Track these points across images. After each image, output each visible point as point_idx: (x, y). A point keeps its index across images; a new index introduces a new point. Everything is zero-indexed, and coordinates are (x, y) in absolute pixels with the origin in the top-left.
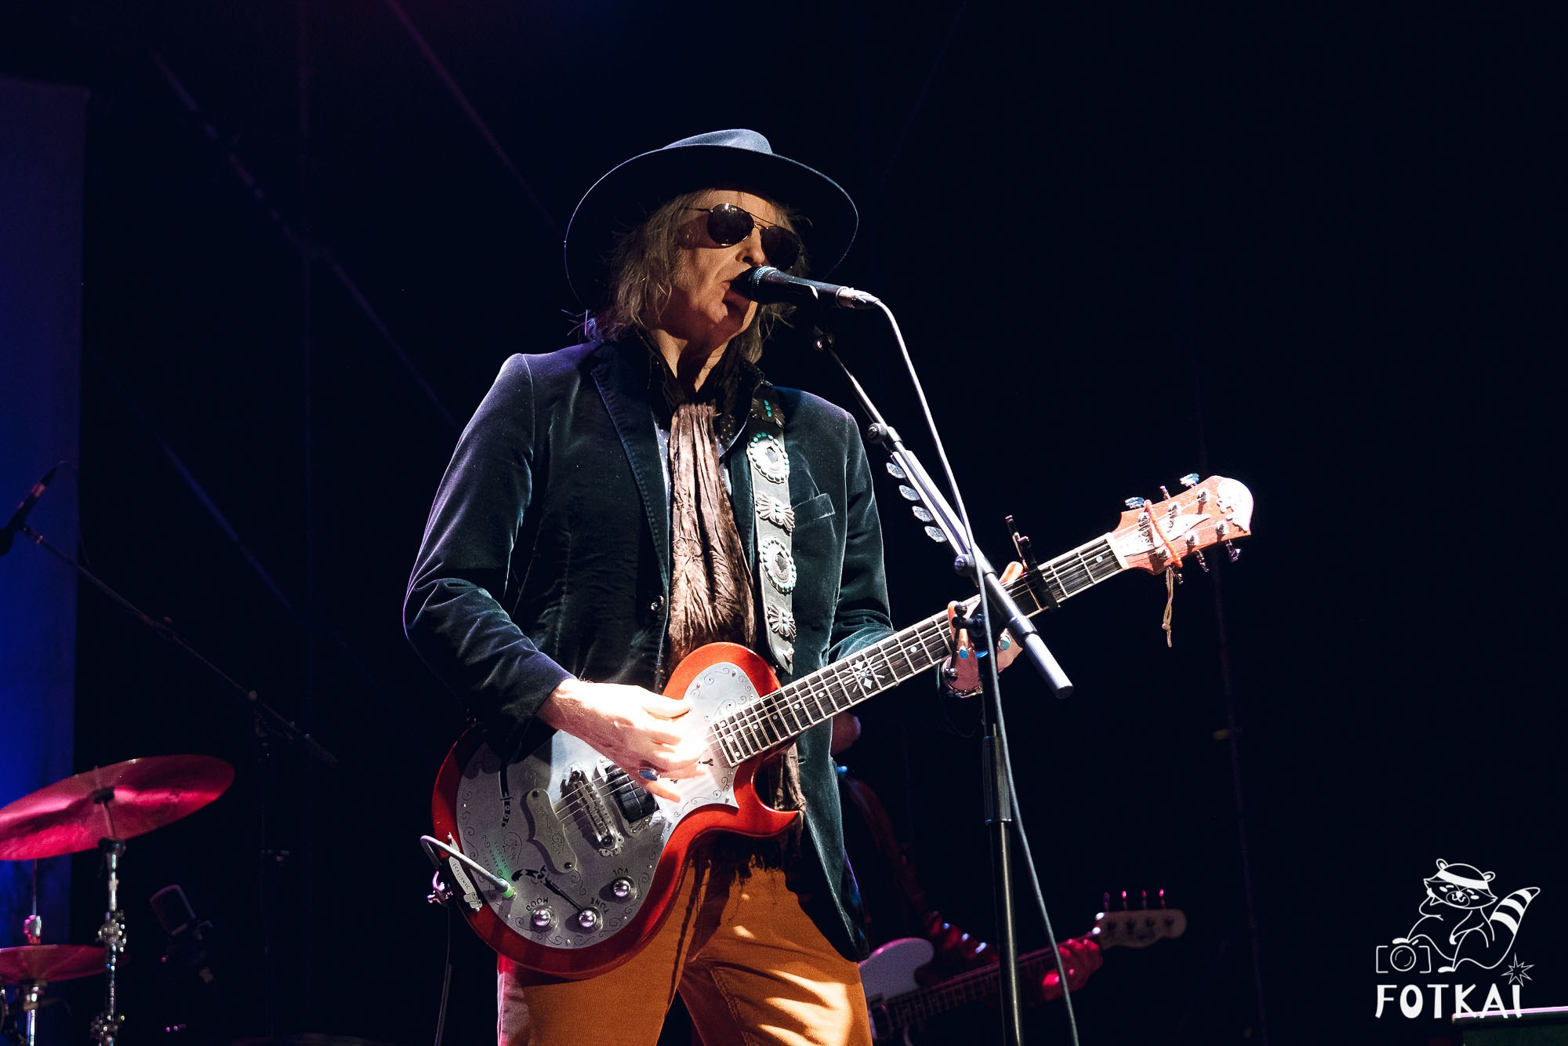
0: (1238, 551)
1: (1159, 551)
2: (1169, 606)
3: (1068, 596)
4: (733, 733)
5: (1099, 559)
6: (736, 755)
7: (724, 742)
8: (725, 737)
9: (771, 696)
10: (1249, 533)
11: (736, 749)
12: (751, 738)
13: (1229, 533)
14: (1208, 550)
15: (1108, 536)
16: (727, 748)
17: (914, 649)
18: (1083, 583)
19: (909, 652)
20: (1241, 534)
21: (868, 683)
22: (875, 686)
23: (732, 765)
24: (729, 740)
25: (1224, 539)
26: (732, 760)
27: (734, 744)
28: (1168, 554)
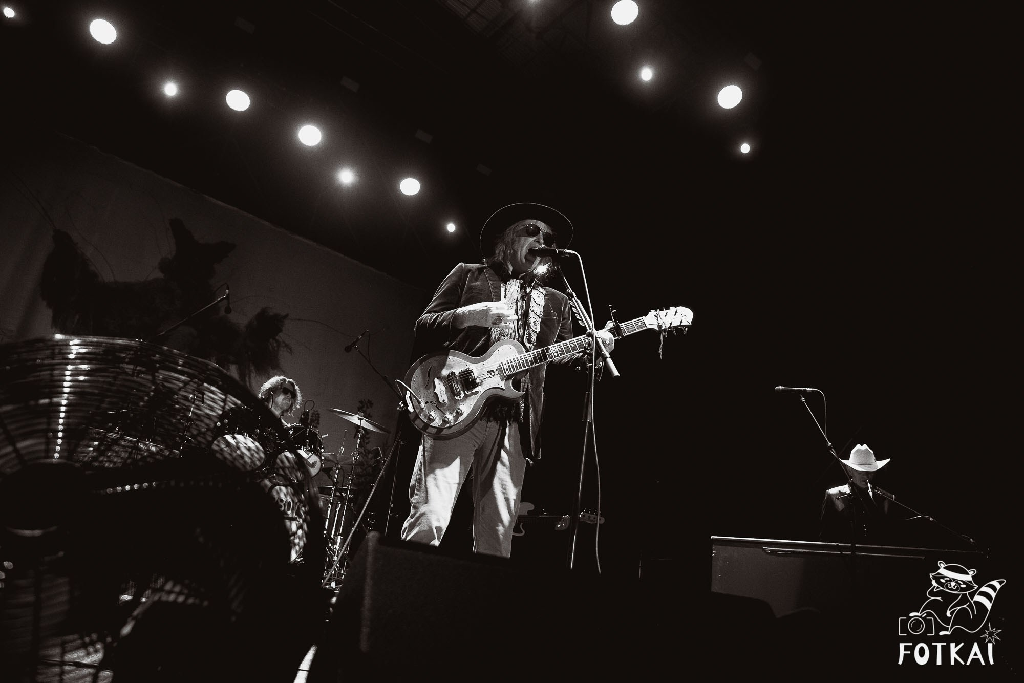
0: (687, 329)
1: (660, 324)
2: (661, 346)
3: (628, 334)
4: (507, 365)
5: (640, 324)
6: (507, 372)
7: (504, 367)
8: (504, 366)
9: (522, 355)
10: (691, 324)
11: (507, 370)
12: (513, 367)
13: (684, 323)
14: (676, 327)
15: (643, 317)
16: (504, 370)
17: (573, 346)
18: (634, 330)
19: (571, 346)
20: (688, 324)
21: (556, 354)
22: (558, 356)
23: (505, 375)
24: (505, 367)
25: (682, 324)
26: (505, 372)
27: (507, 369)
28: (663, 325)
